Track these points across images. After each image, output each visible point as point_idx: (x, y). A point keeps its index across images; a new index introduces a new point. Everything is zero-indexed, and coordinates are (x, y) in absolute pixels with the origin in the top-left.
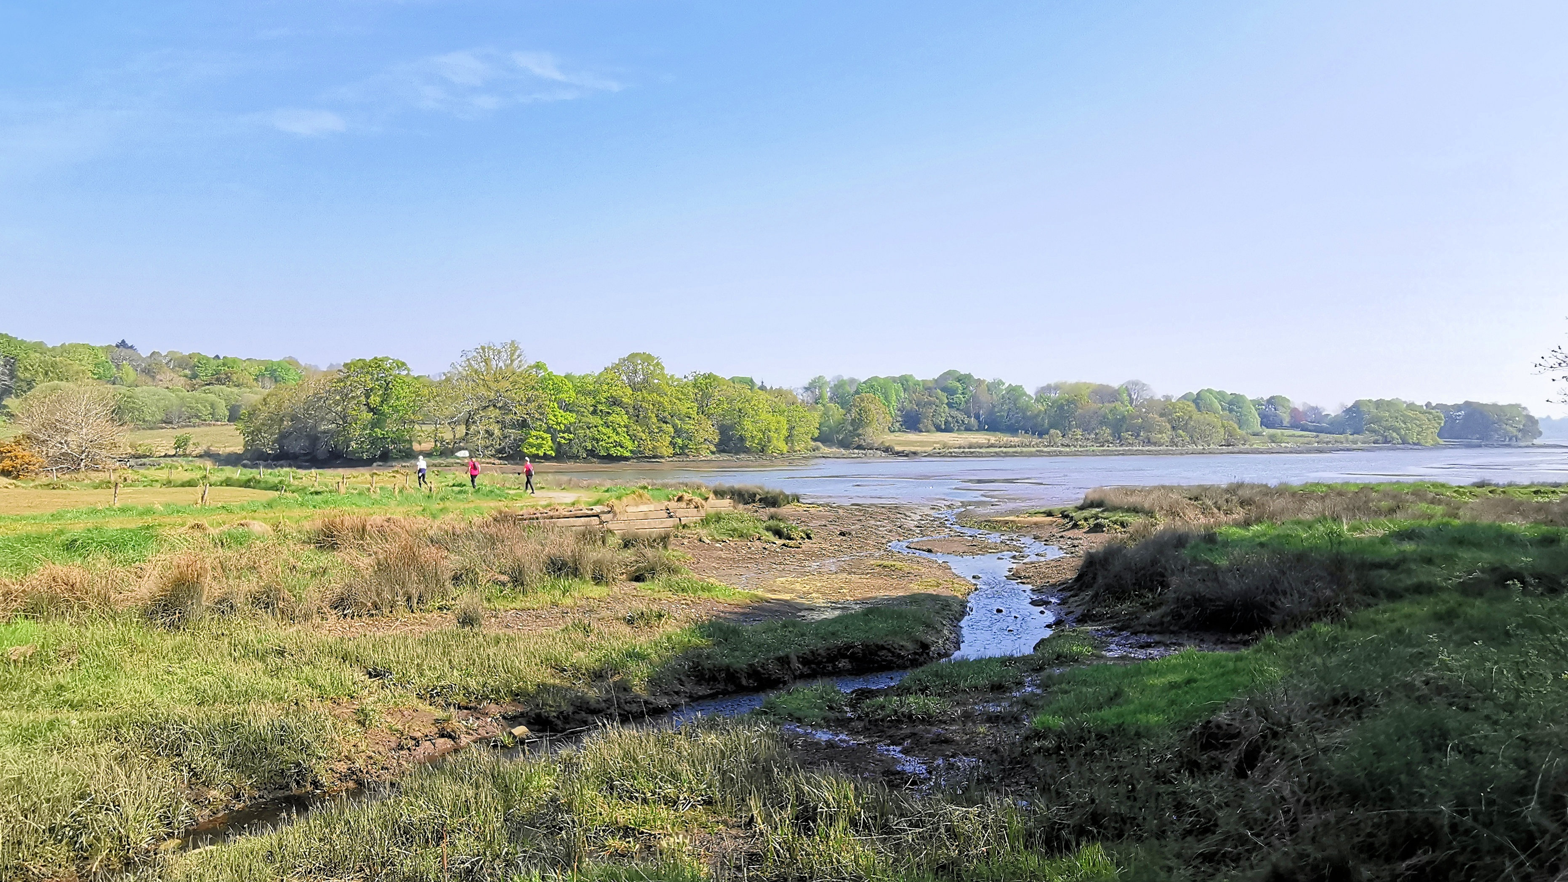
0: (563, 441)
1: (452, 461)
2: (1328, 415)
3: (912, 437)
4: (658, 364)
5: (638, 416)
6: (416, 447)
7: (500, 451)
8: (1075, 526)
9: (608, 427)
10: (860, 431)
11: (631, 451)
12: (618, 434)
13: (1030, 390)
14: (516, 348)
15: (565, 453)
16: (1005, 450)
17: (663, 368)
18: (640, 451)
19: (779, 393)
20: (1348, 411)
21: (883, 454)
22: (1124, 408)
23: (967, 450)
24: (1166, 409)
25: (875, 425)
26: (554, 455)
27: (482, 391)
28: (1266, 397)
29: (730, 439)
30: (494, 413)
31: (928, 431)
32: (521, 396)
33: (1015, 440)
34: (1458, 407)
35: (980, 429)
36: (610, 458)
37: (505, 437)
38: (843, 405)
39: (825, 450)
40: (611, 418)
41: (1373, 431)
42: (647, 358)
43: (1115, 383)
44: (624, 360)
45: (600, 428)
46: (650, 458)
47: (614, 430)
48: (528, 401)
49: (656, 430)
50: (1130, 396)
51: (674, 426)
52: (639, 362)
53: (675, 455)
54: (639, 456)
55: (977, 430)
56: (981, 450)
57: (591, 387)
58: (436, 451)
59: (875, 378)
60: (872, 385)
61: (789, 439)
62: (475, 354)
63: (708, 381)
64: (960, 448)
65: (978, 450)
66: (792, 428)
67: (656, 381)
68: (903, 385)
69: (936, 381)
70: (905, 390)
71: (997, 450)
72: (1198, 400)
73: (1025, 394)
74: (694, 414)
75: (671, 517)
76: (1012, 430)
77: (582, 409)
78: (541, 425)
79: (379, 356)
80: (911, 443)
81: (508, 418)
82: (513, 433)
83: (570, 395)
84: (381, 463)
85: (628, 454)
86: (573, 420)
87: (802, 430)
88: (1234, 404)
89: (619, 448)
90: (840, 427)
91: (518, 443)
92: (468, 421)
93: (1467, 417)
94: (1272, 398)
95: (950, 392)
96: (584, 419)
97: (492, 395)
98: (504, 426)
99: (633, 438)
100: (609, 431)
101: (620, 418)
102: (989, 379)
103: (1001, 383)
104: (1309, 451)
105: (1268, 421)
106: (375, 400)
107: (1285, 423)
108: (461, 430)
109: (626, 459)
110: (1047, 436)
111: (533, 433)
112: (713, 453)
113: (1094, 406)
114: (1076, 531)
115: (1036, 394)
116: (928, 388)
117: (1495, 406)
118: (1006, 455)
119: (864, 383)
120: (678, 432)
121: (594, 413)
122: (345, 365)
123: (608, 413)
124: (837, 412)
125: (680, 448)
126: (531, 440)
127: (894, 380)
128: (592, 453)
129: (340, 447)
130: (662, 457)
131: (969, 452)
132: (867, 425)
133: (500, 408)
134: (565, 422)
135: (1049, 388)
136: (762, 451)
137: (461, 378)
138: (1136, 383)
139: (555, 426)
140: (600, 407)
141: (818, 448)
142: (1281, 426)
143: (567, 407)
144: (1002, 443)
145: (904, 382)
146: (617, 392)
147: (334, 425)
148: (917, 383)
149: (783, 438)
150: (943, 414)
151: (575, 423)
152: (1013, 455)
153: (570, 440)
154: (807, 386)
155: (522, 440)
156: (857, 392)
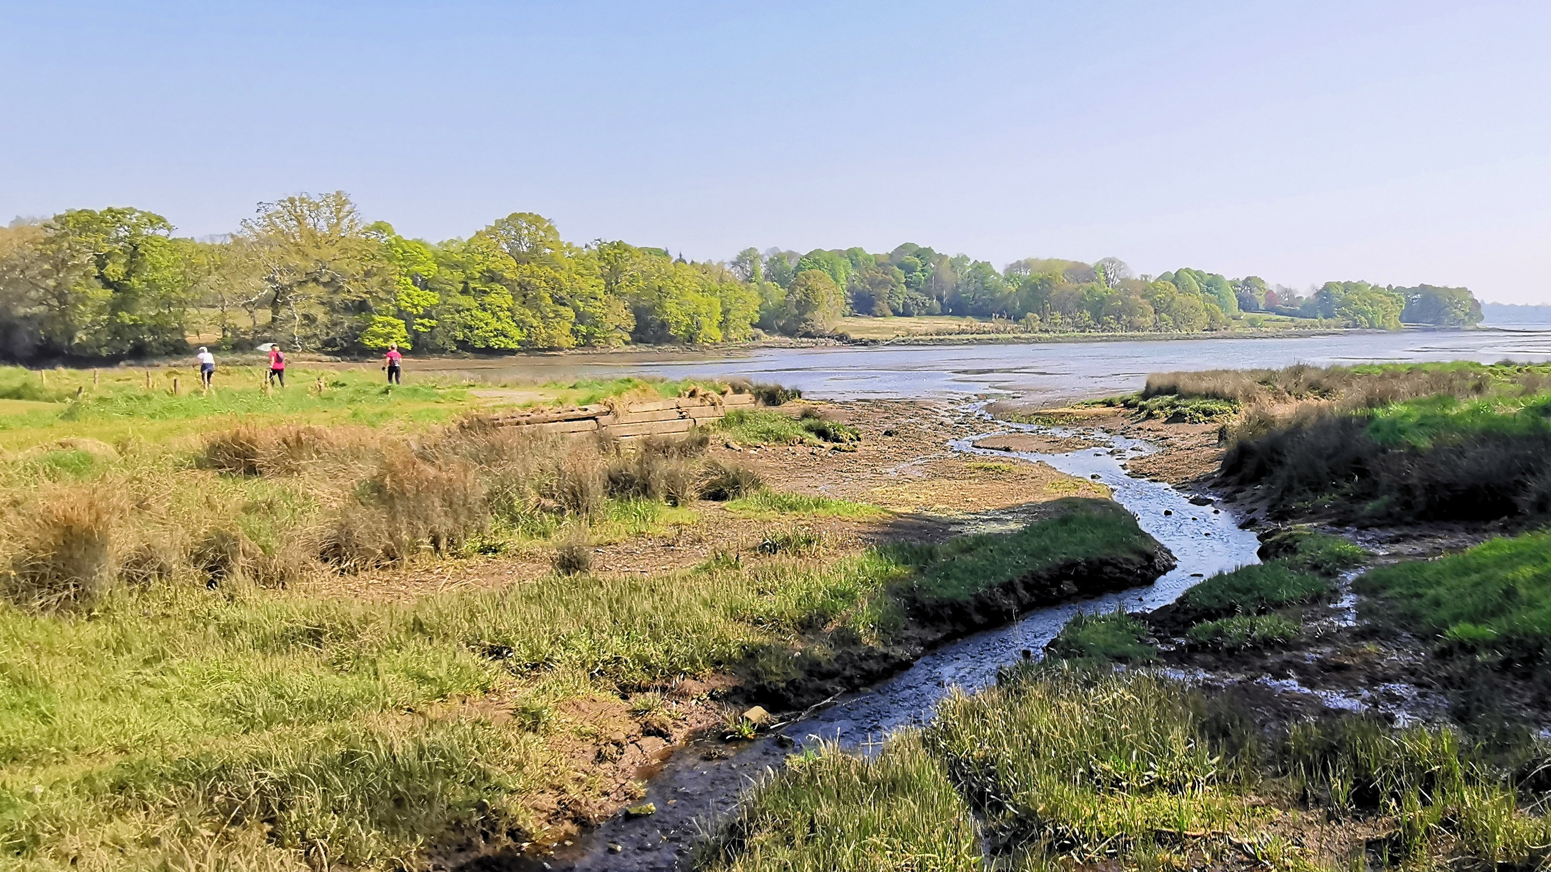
0: (422, 329)
1: (253, 357)
2: (1301, 297)
3: (866, 322)
4: (550, 228)
5: (525, 296)
6: (191, 338)
7: (326, 344)
8: (1150, 416)
9: (485, 310)
10: (808, 316)
11: (519, 342)
12: (499, 319)
13: (999, 268)
14: (346, 202)
15: (426, 345)
16: (978, 337)
17: (557, 234)
18: (530, 342)
19: (705, 269)
20: (1319, 293)
21: (838, 343)
22: (1102, 289)
23: (935, 337)
24: (1147, 290)
25: (824, 307)
26: (409, 348)
27: (295, 261)
28: (1242, 278)
29: (648, 325)
30: (315, 291)
31: (884, 316)
32: (356, 268)
33: (988, 326)
34: (1415, 291)
35: (943, 313)
36: (489, 352)
37: (335, 325)
38: (783, 282)
39: (766, 338)
40: (487, 299)
41: (1344, 315)
42: (535, 220)
43: (1091, 261)
44: (503, 222)
45: (474, 312)
46: (544, 350)
47: (494, 314)
48: (368, 274)
49: (551, 315)
50: (1106, 274)
51: (576, 309)
52: (524, 225)
53: (578, 346)
54: (529, 348)
55: (940, 315)
56: (952, 337)
57: (459, 258)
58: (226, 344)
59: (819, 252)
60: (815, 259)
61: (723, 325)
62: (279, 208)
63: (616, 251)
64: (926, 334)
65: (947, 337)
66: (725, 312)
67: (548, 251)
68: (852, 260)
69: (891, 255)
70: (853, 265)
71: (970, 337)
72: (1176, 279)
73: (994, 272)
74: (600, 294)
75: (683, 417)
76: (983, 314)
77: (448, 287)
78: (388, 308)
79: (117, 207)
80: (868, 330)
81: (337, 299)
82: (348, 321)
83: (429, 269)
84: (133, 362)
85: (515, 346)
86: (435, 301)
87: (740, 314)
88: (1212, 284)
89: (502, 338)
90: (780, 311)
91: (354, 334)
92: (276, 301)
93: (1424, 300)
94: (1248, 279)
95: (909, 269)
96: (451, 300)
97: (311, 266)
98: (332, 309)
99: (521, 325)
100: (487, 316)
101: (502, 298)
102: (952, 254)
103: (965, 259)
104: (1290, 336)
105: (1246, 304)
106: (115, 270)
107: (1261, 307)
108: (265, 315)
109: (513, 352)
110: (1023, 321)
111: (377, 318)
112: (627, 343)
113: (1071, 286)
114: (1153, 422)
115: (1006, 271)
116: (881, 264)
117: (1445, 288)
118: (980, 342)
119: (807, 257)
120: (581, 318)
121: (465, 291)
122: (57, 219)
123: (485, 292)
124: (777, 293)
125: (584, 337)
126: (375, 328)
127: (840, 253)
128: (464, 346)
129: (57, 339)
130: (561, 349)
131: (939, 340)
132: (816, 307)
133: (325, 284)
134: (425, 303)
135: (1018, 265)
136: (691, 339)
137: (262, 242)
138: (1112, 261)
139: (409, 309)
140: (472, 285)
141: (758, 337)
142: (1257, 310)
143: (425, 285)
144: (974, 329)
145: (853, 256)
146: (497, 265)
147: (42, 308)
148: (868, 258)
149: (716, 323)
150: (901, 296)
151: (438, 305)
152: (990, 342)
153: (432, 328)
154: (735, 260)
155: (363, 329)
156: (799, 268)
